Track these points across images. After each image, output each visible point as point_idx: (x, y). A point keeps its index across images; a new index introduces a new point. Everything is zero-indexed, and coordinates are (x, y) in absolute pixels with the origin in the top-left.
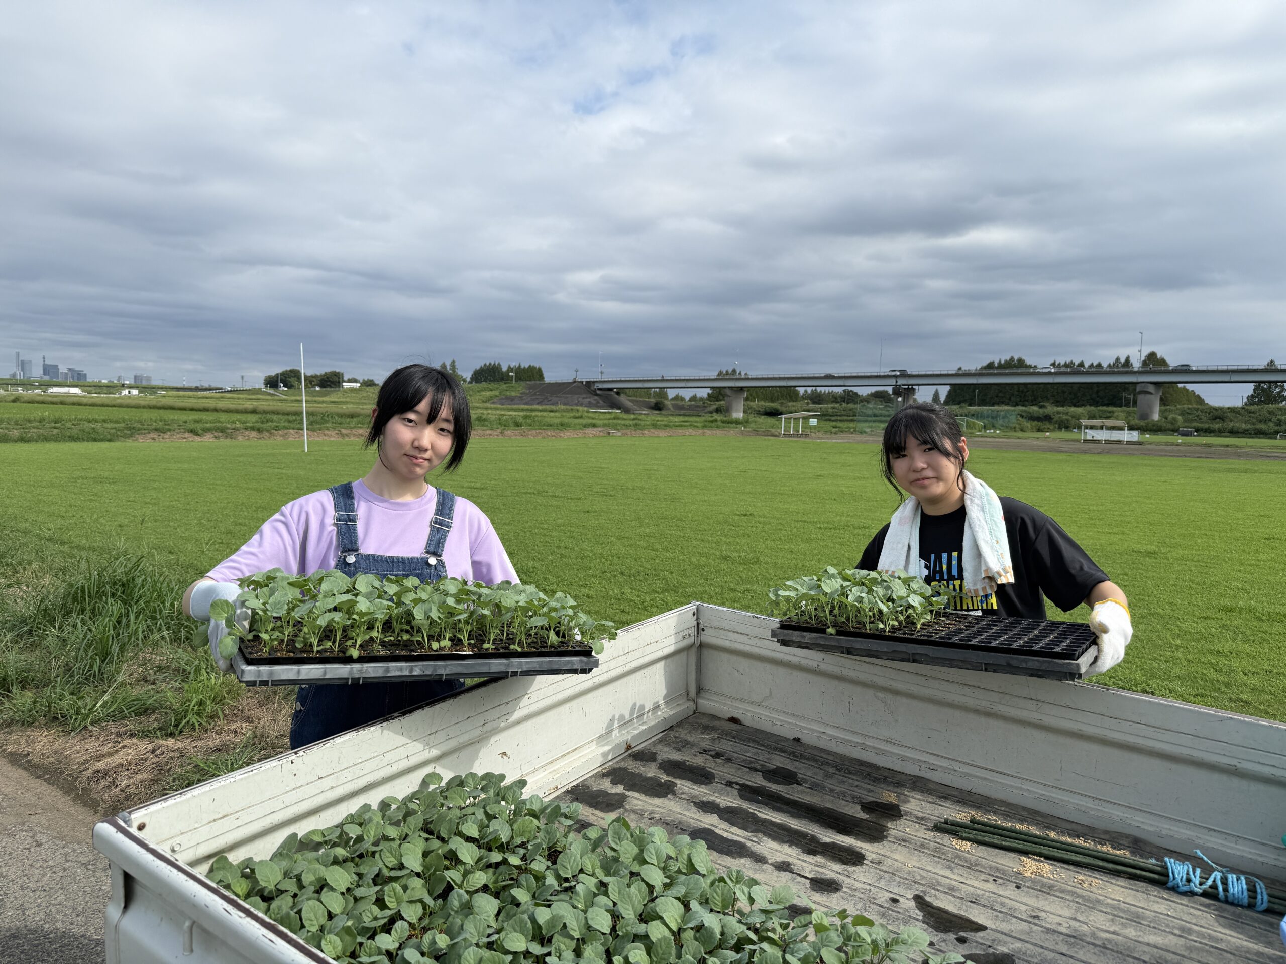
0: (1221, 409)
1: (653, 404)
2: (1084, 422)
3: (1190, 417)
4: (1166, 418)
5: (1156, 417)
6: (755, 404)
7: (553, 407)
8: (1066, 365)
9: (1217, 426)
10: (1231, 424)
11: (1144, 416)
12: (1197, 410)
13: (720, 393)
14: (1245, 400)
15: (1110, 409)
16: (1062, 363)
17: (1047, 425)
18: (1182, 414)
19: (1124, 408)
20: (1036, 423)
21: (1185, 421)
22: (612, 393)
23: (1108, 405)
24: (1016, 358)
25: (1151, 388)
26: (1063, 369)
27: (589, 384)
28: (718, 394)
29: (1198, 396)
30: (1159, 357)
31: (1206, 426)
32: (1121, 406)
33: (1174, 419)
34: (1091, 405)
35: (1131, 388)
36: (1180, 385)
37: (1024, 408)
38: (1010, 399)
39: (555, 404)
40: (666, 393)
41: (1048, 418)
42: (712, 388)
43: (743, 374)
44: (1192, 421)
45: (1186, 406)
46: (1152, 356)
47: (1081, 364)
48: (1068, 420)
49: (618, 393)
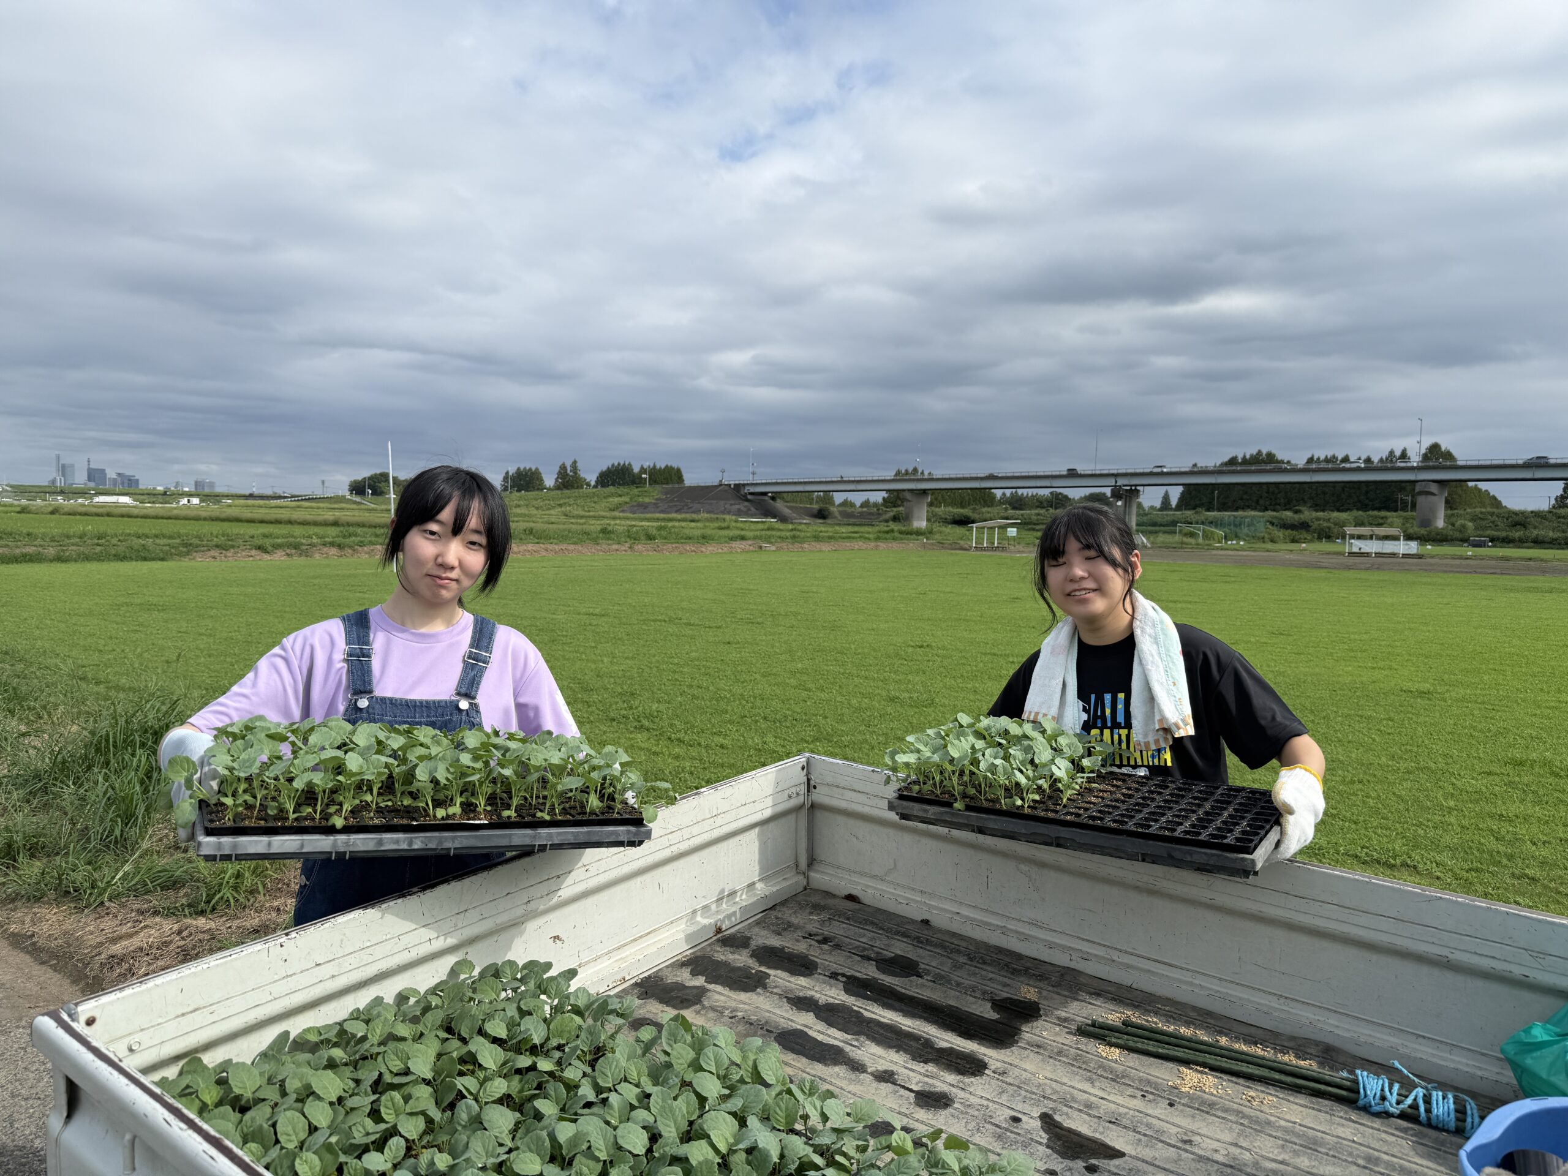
0: (1523, 513)
1: (815, 512)
2: (1349, 530)
3: (1484, 523)
4: (1453, 525)
5: (1440, 523)
6: (941, 510)
7: (694, 516)
8: (1327, 460)
9: (1517, 534)
10: (1536, 532)
11: (1426, 523)
12: (1492, 514)
13: (898, 497)
14: (1553, 502)
15: (1383, 513)
16: (1322, 458)
17: (1304, 534)
18: (1473, 520)
19: (1400, 513)
20: (1289, 531)
21: (1476, 528)
22: (766, 498)
23: (1379, 509)
24: (1264, 452)
25: (1434, 488)
26: (1323, 465)
27: (738, 487)
28: (895, 499)
29: (1494, 498)
30: (1443, 449)
31: (1504, 534)
32: (1396, 510)
33: (1464, 526)
34: (1358, 509)
35: (1409, 487)
36: (1470, 484)
37: (1275, 513)
38: (1257, 502)
39: (697, 512)
40: (832, 497)
41: (1304, 526)
42: (887, 491)
43: (926, 473)
44: (1486, 528)
45: (1478, 510)
46: (1435, 448)
47: (1346, 459)
48: (1329, 528)
49: (773, 498)
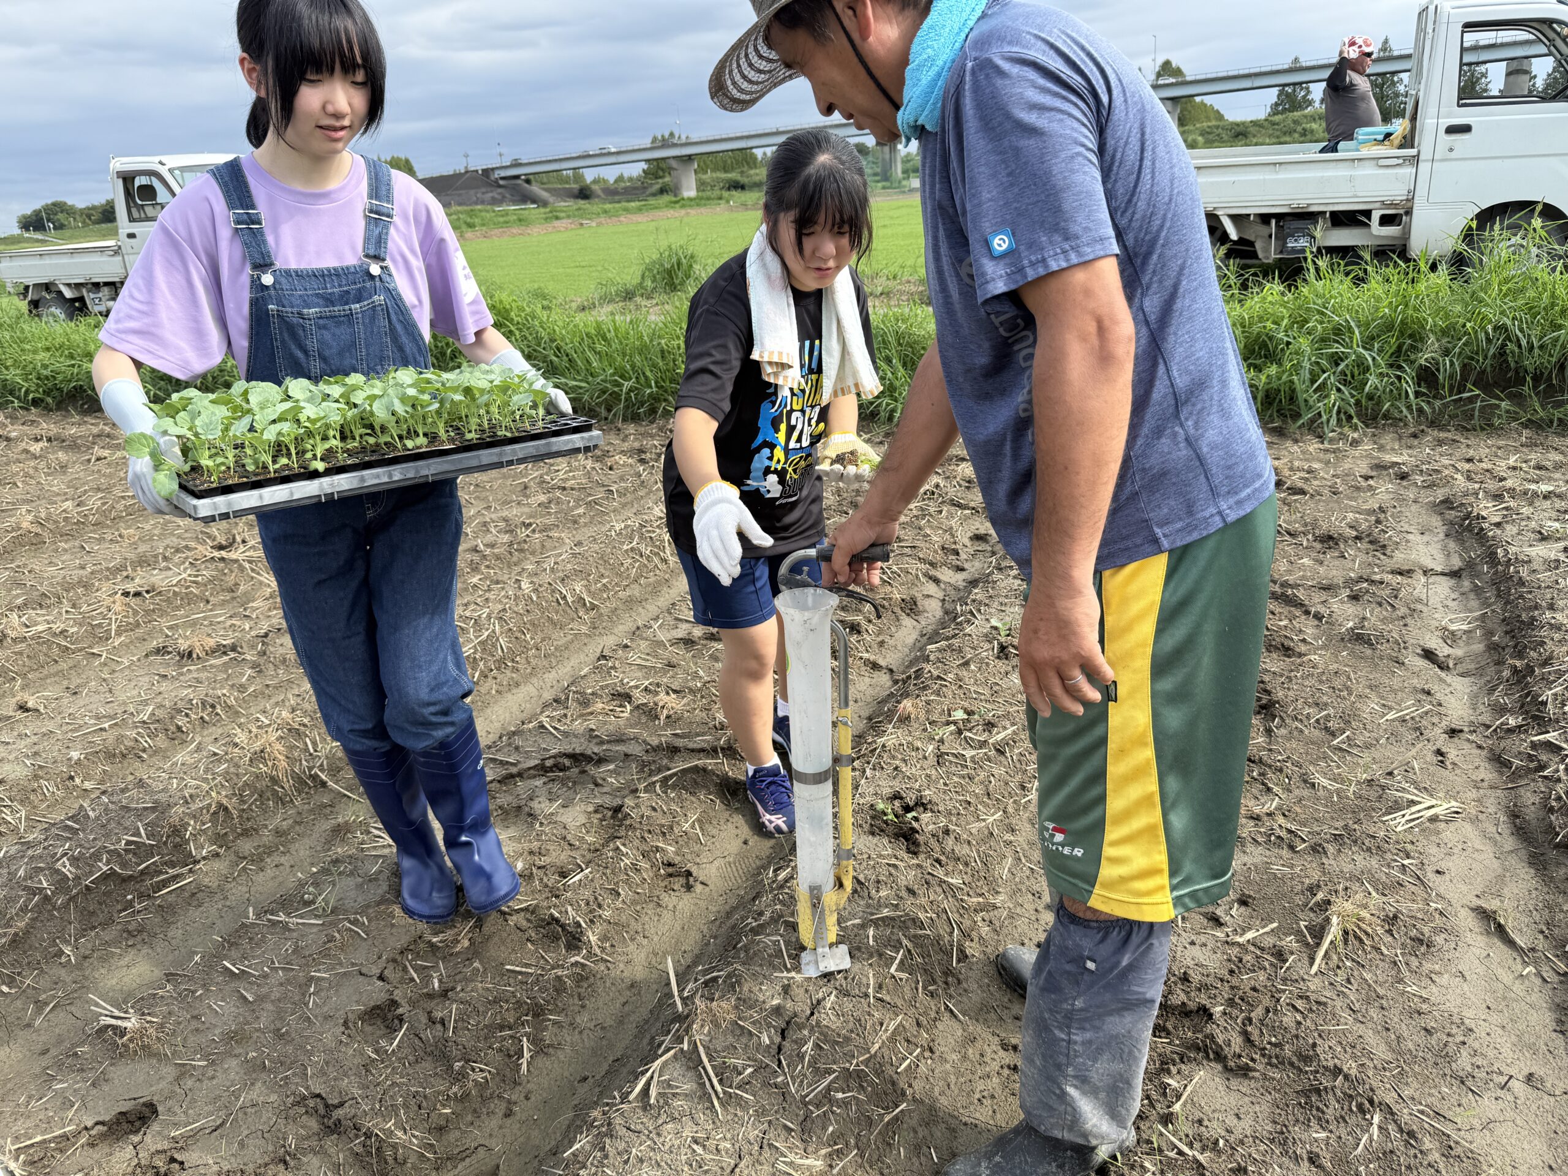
0: (1243, 123)
1: (576, 192)
3: (1211, 137)
6: (708, 176)
10: (1255, 140)
12: (1217, 127)
14: (1268, 110)
18: (1202, 135)
22: (519, 182)
27: (487, 172)
28: (658, 169)
29: (1218, 112)
30: (1174, 65)
33: (1195, 141)
36: (1198, 99)
40: (583, 175)
42: (647, 161)
43: (683, 138)
45: (1205, 124)
46: (1167, 64)
49: (528, 181)
